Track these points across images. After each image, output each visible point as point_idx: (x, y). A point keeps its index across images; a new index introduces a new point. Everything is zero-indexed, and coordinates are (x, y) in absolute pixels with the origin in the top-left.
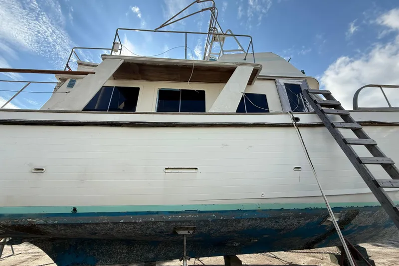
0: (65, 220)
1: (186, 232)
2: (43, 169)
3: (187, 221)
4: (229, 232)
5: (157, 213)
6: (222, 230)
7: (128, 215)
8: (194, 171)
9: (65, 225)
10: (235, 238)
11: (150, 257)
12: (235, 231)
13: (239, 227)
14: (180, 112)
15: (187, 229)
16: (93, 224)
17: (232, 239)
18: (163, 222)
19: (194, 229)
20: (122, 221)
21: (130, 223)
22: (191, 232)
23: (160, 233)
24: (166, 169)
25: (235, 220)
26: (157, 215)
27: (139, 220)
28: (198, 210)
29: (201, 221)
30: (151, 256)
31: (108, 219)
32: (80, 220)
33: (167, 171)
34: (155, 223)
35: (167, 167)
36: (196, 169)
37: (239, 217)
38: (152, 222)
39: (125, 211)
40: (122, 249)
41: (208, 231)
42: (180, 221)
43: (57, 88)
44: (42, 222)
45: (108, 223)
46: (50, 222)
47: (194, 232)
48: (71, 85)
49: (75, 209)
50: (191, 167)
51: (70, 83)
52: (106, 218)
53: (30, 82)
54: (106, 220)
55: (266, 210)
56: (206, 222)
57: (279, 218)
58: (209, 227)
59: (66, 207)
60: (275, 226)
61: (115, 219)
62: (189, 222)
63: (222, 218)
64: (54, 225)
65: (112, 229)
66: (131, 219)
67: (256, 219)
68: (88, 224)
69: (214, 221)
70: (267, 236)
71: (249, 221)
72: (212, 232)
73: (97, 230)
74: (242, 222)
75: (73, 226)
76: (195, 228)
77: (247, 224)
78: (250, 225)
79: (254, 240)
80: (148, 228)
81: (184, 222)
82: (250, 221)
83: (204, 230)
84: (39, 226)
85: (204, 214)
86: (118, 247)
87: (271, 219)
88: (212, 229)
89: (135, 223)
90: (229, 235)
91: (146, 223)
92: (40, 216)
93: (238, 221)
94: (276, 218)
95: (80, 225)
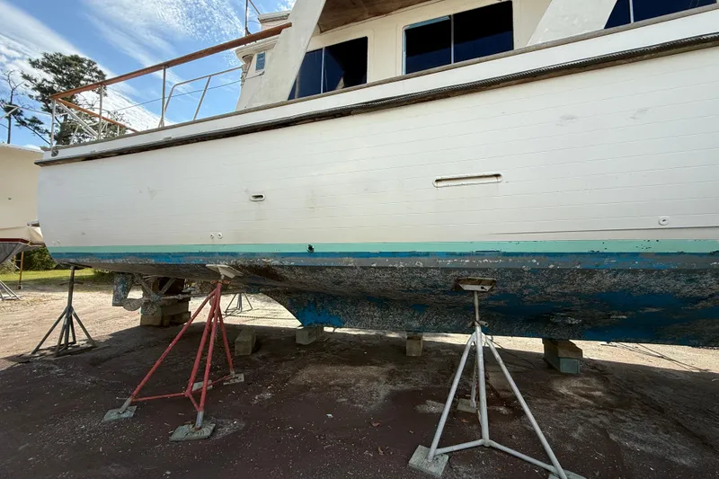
0: (302, 262)
1: (477, 288)
2: (262, 196)
3: (479, 269)
4: (564, 295)
5: (427, 254)
6: (548, 290)
7: (382, 256)
8: (495, 179)
9: (304, 267)
10: (574, 308)
11: (414, 326)
12: (577, 294)
13: (589, 286)
14: (453, 64)
15: (479, 282)
16: (337, 267)
17: (566, 310)
18: (437, 268)
19: (492, 283)
20: (374, 265)
21: (386, 268)
22: (487, 288)
23: (432, 287)
24: (437, 181)
25: (582, 271)
26: (426, 258)
27: (399, 264)
28: (503, 251)
29: (506, 270)
30: (415, 324)
31: (354, 262)
32: (319, 262)
33: (440, 184)
34: (425, 269)
35: (439, 178)
36: (497, 176)
37: (591, 267)
38: (418, 268)
39: (377, 251)
40: (374, 312)
41: (520, 290)
42: (467, 269)
43: (244, 75)
44: (277, 262)
45: (356, 268)
46: (286, 263)
47: (491, 290)
48: (261, 65)
49: (310, 248)
50: (486, 174)
51: (258, 62)
52: (352, 260)
53: (210, 76)
54: (352, 262)
55: (668, 254)
56: (517, 274)
57: (703, 272)
58: (522, 283)
59: (300, 245)
60: (685, 290)
61: (365, 262)
62: (485, 270)
63: (551, 266)
64: (291, 268)
65: (361, 278)
66: (387, 262)
67: (635, 272)
68: (330, 267)
69: (534, 271)
70: (654, 310)
71: (615, 276)
72: (525, 292)
73: (341, 277)
74: (597, 277)
75: (314, 269)
76: (494, 281)
77: (608, 281)
78: (615, 284)
79: (618, 315)
80: (413, 278)
81: (474, 270)
82: (619, 275)
83: (512, 287)
84: (276, 268)
85: (514, 257)
86: (367, 309)
87: (676, 273)
88: (527, 287)
89: (394, 268)
90: (562, 300)
91: (411, 269)
92: (275, 255)
93: (589, 273)
94: (694, 271)
95: (321, 268)
